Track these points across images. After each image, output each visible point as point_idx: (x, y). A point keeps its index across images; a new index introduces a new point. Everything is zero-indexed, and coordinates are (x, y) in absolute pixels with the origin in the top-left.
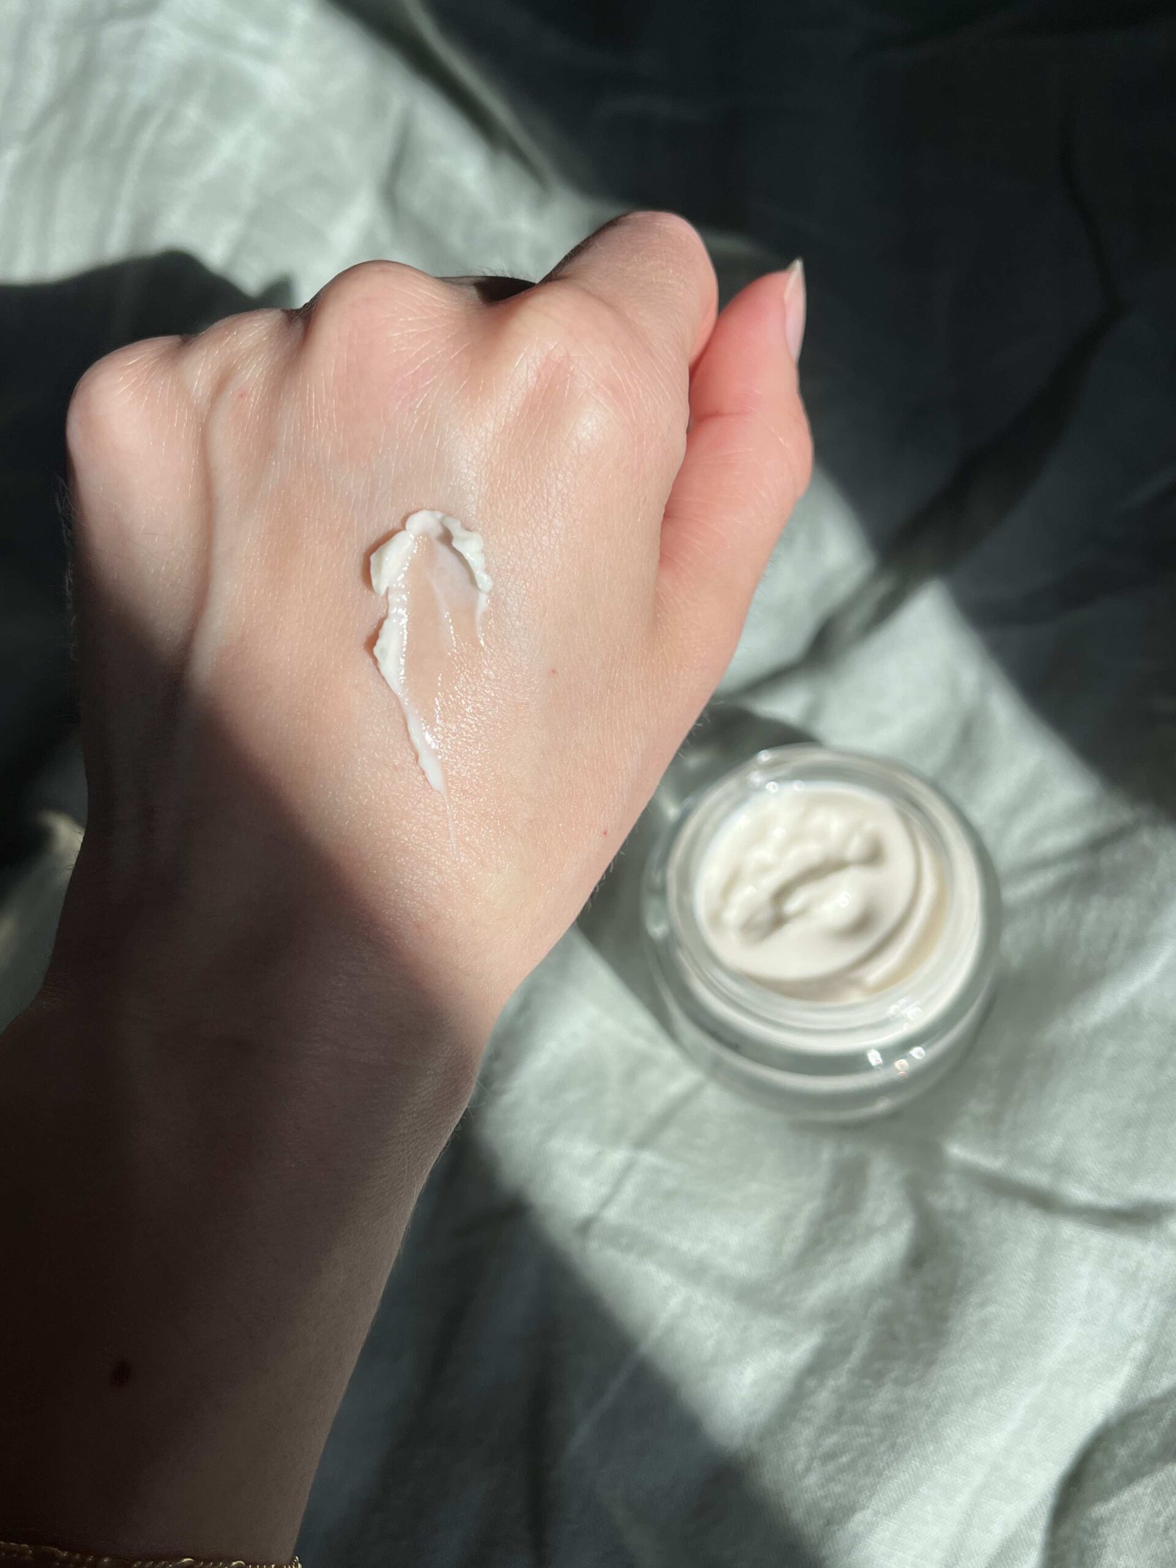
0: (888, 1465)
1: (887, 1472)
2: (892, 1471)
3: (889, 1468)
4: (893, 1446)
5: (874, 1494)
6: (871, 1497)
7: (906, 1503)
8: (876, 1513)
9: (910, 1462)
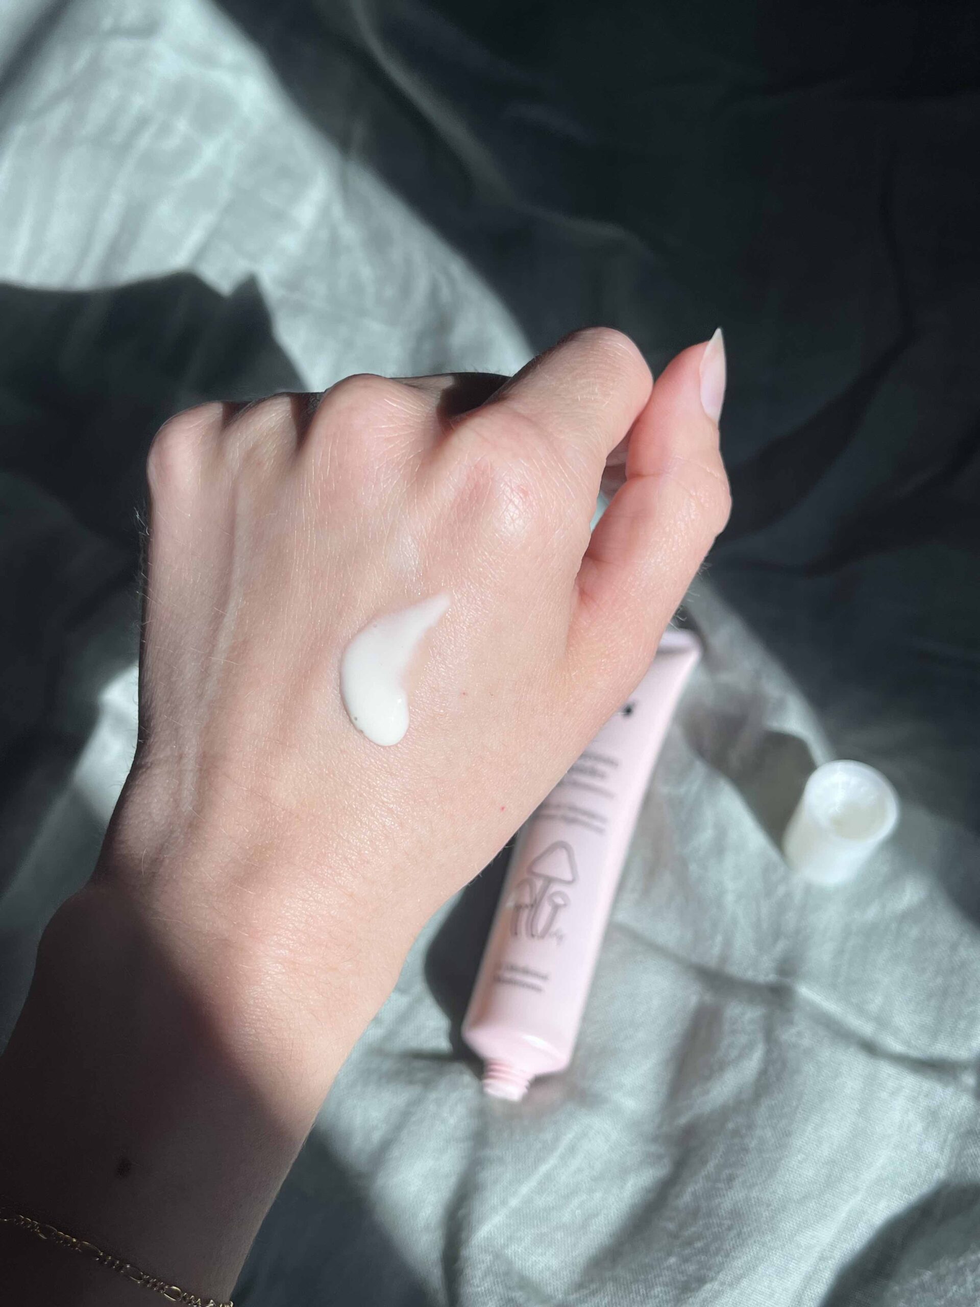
0: (734, 1248)
1: (733, 1254)
2: (737, 1252)
3: (734, 1251)
4: (739, 1234)
5: (721, 1270)
6: (719, 1272)
7: (747, 1278)
8: (722, 1284)
9: (752, 1247)
